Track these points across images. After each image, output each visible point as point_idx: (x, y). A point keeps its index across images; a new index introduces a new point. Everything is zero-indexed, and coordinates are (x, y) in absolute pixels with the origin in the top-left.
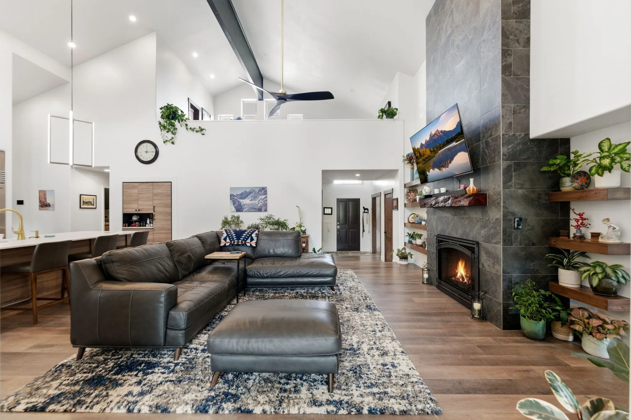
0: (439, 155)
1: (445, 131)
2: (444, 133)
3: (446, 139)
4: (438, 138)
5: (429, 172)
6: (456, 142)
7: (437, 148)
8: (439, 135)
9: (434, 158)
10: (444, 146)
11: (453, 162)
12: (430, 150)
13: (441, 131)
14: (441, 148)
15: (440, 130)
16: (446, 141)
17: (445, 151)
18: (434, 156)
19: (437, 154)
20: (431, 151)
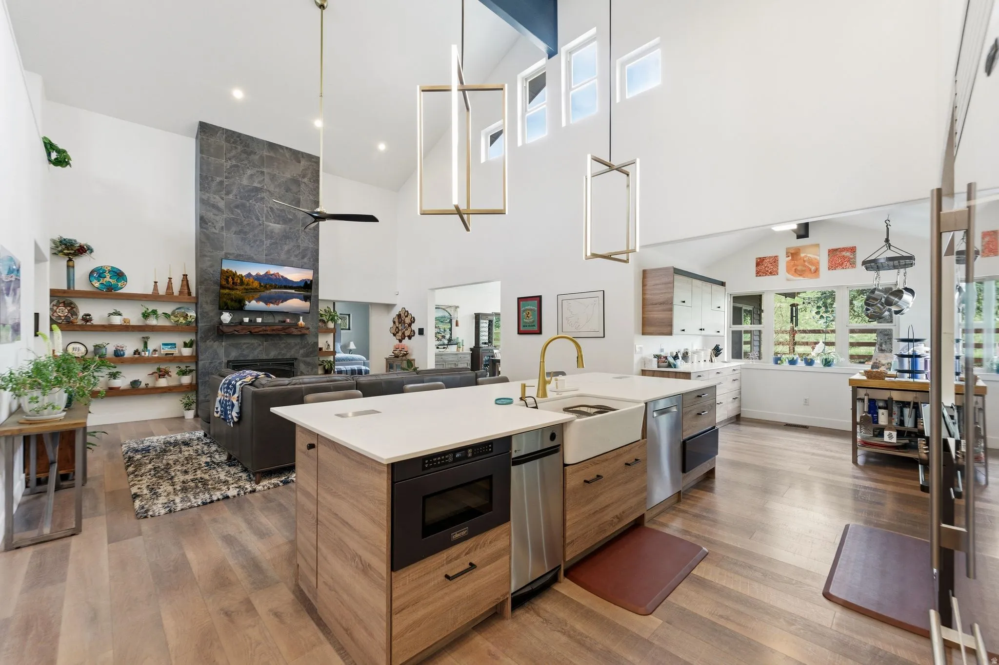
0: (270, 293)
1: (286, 278)
2: (286, 279)
3: (284, 284)
4: (275, 279)
5: (250, 302)
6: (295, 291)
7: (270, 286)
8: (278, 277)
9: (263, 293)
10: (280, 287)
11: (285, 303)
12: (260, 284)
13: (282, 276)
14: (275, 288)
15: (281, 274)
16: (284, 286)
17: (278, 292)
18: (264, 291)
19: (268, 291)
20: (261, 286)
